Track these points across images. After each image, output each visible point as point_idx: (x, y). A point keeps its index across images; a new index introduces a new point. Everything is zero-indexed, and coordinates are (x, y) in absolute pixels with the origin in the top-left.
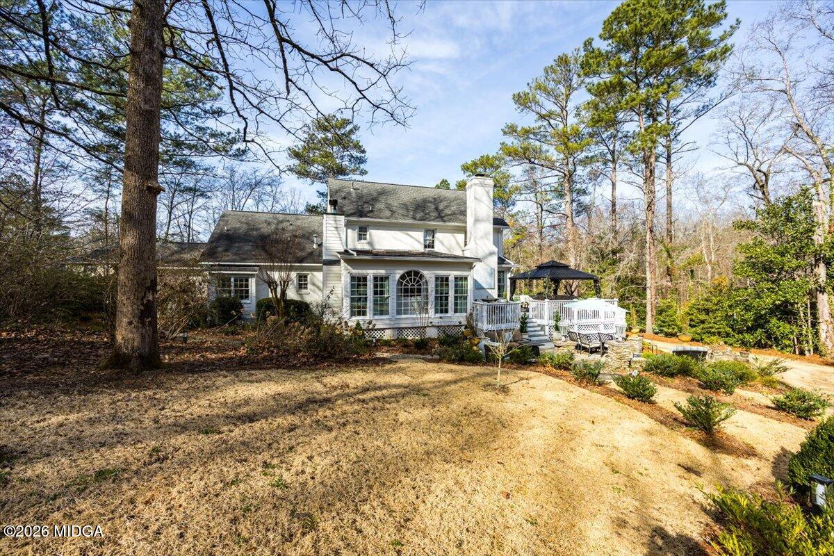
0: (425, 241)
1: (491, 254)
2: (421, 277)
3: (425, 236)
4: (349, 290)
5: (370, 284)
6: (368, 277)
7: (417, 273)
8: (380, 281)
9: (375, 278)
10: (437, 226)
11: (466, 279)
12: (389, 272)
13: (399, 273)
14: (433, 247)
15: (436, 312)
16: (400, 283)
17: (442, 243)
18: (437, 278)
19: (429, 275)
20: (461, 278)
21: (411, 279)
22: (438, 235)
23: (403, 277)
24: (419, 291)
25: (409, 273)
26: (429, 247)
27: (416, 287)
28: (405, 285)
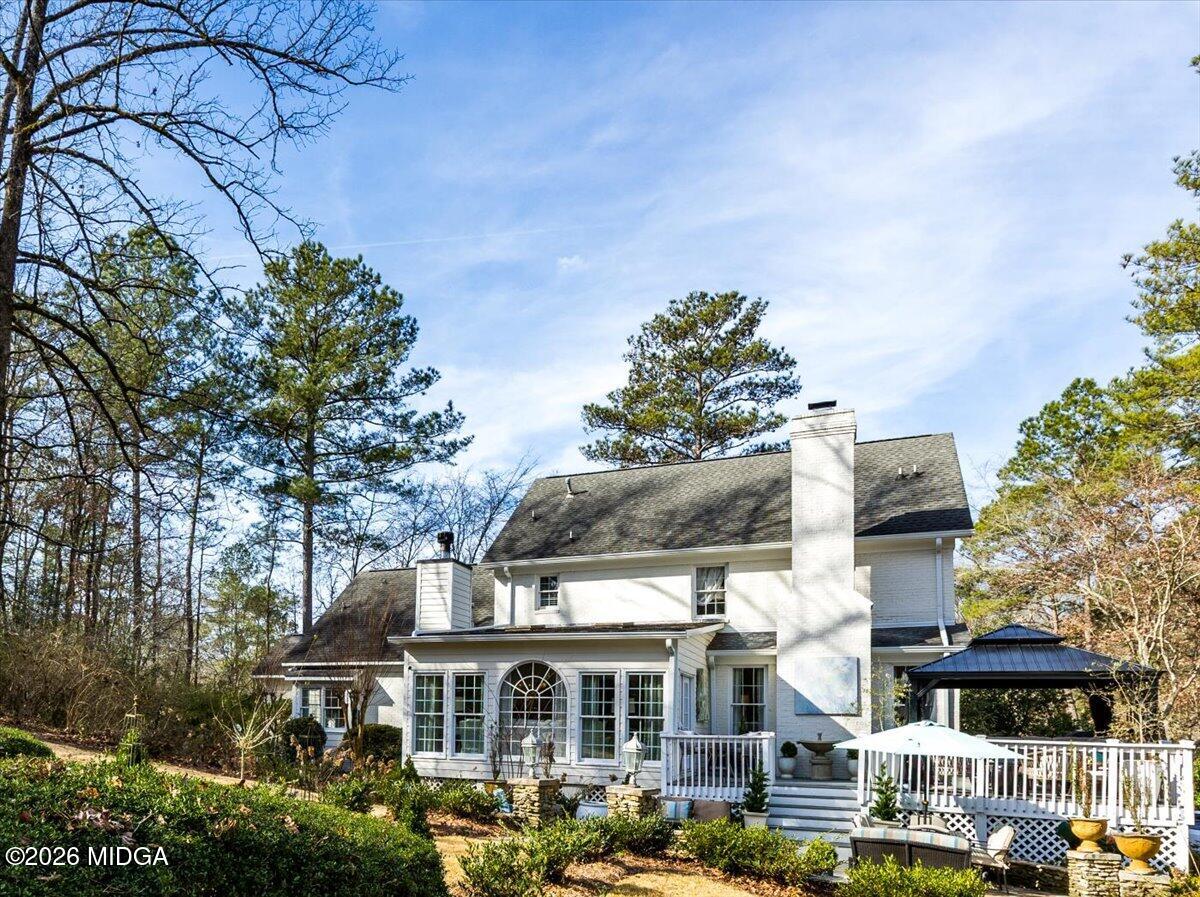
0: (700, 596)
1: (851, 619)
2: (553, 677)
3: (699, 585)
4: (410, 701)
5: (449, 690)
6: (445, 676)
7: (541, 668)
8: (469, 687)
9: (459, 680)
10: (728, 554)
11: (659, 680)
12: (486, 666)
13: (504, 667)
14: (722, 609)
15: (585, 754)
16: (504, 688)
17: (747, 600)
18: (586, 679)
19: (569, 671)
20: (646, 679)
21: (528, 681)
22: (735, 579)
23: (512, 676)
24: (547, 705)
25: (525, 669)
26: (711, 610)
27: (539, 698)
28: (517, 693)
